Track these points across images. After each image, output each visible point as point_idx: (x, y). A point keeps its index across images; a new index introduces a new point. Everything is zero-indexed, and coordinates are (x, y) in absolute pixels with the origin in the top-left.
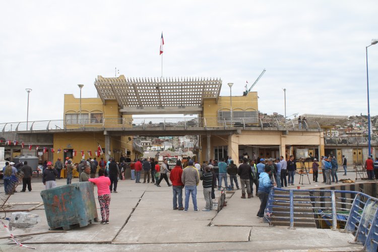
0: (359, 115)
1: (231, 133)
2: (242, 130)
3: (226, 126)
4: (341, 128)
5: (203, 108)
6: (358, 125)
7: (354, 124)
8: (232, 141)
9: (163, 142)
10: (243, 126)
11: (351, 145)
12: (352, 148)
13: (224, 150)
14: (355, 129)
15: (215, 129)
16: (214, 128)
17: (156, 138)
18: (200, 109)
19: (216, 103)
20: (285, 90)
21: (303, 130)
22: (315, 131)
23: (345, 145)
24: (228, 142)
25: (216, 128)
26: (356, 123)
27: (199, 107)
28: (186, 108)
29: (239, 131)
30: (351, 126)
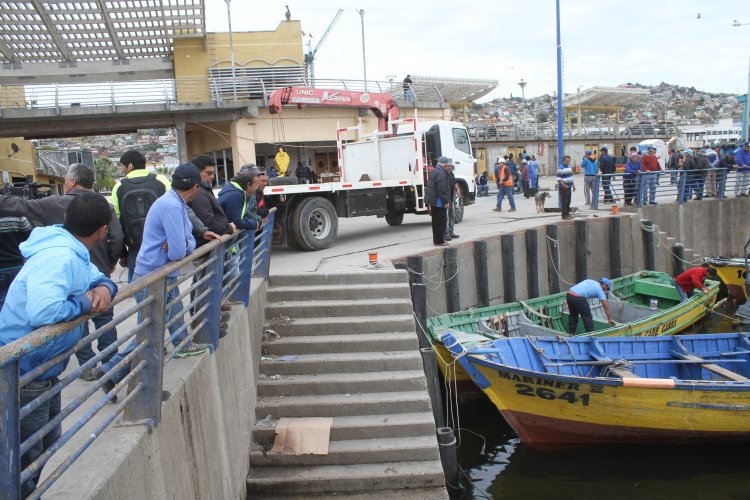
0: (508, 97)
1: (234, 116)
2: (259, 108)
3: (220, 100)
4: (480, 119)
5: (173, 61)
6: (507, 113)
7: (500, 111)
8: (239, 135)
9: (162, 157)
10: (262, 98)
11: (503, 139)
12: (505, 146)
13: (227, 159)
14: (502, 119)
15: (192, 107)
16: (188, 104)
17: (152, 152)
18: (167, 66)
19: (204, 50)
20: (361, 12)
21: (406, 105)
22: (433, 106)
23: (493, 139)
24: (229, 138)
25: (194, 104)
26: (504, 110)
27: (165, 60)
28: (132, 63)
29: (253, 111)
30: (497, 115)
